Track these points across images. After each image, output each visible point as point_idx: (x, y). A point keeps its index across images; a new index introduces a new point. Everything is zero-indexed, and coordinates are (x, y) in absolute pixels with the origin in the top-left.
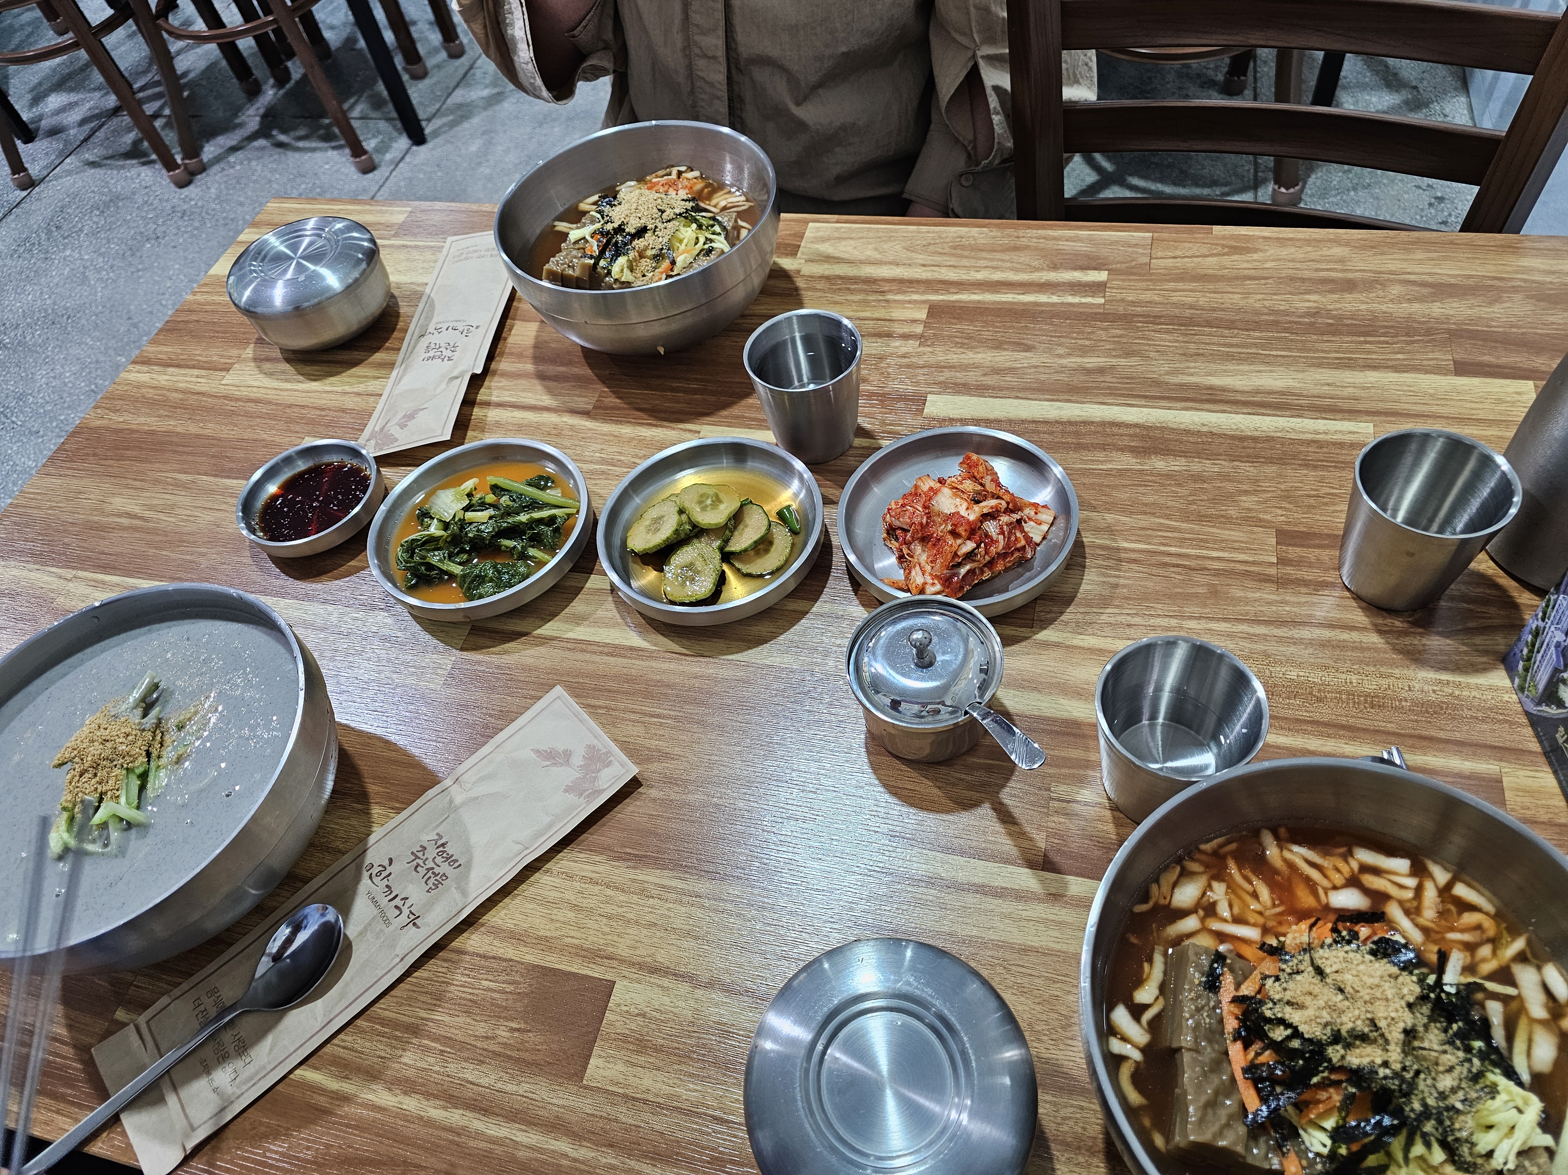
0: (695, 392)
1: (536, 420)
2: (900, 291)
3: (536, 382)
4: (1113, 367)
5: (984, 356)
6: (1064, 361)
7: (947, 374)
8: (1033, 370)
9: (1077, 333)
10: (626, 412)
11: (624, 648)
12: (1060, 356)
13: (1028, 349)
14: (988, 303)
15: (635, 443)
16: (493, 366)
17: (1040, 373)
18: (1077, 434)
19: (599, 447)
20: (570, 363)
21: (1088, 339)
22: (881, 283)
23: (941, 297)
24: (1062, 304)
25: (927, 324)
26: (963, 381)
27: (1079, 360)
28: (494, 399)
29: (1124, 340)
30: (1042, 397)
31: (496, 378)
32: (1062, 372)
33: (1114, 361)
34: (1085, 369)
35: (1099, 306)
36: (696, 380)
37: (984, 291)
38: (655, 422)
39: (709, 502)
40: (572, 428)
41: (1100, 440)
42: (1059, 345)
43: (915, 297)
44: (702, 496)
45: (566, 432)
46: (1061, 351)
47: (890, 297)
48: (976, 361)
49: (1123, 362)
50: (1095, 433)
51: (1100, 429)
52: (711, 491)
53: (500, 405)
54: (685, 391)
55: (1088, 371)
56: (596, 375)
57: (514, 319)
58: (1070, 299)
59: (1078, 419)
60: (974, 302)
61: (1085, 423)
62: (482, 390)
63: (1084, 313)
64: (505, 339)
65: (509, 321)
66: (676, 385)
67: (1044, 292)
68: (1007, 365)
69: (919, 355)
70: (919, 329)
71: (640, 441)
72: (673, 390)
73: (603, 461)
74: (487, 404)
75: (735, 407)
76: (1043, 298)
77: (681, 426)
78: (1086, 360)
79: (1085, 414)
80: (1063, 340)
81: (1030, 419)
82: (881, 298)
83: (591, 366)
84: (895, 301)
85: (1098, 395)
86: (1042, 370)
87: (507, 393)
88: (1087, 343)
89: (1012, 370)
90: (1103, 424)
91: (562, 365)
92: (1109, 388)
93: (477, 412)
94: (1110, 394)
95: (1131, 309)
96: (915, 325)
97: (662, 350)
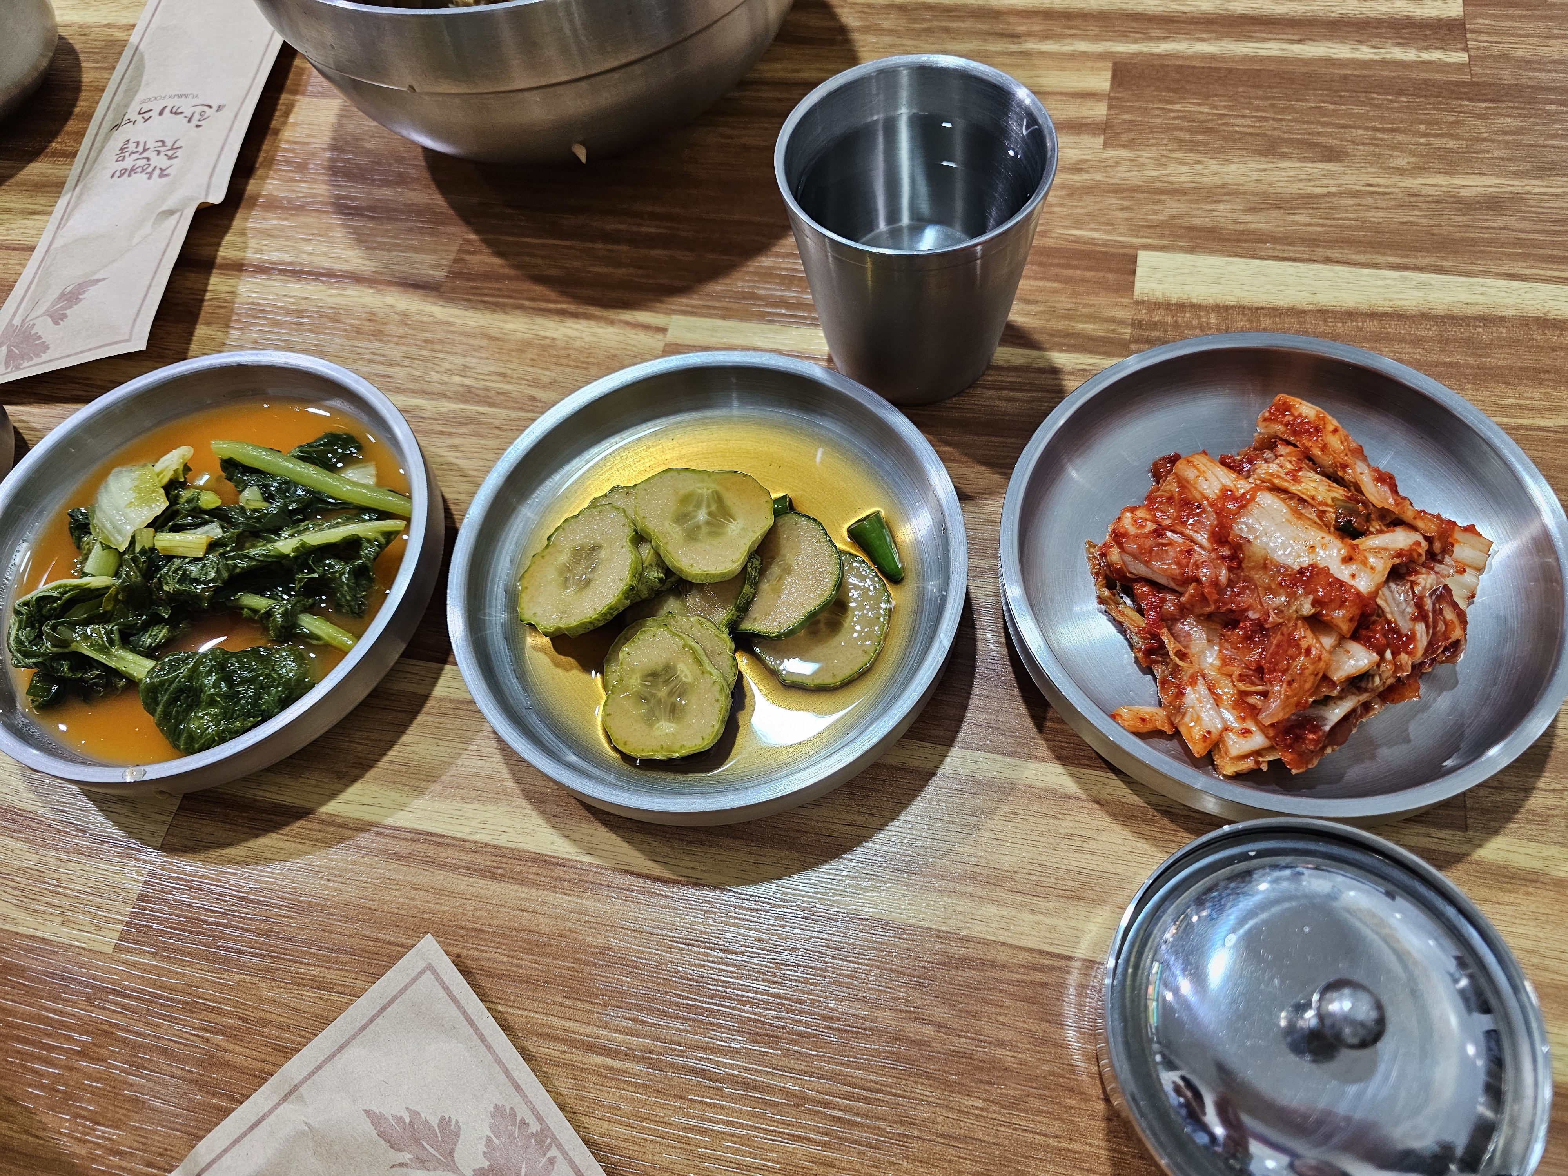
0: (651, 241)
1: (331, 301)
2: (1047, 36)
3: (333, 219)
4: (1517, 198)
5: (1242, 168)
6: (1414, 183)
7: (1171, 207)
8: (1350, 201)
9: (1429, 123)
10: (515, 285)
11: (518, 855)
12: (1401, 172)
13: (1331, 155)
14: (1232, 59)
15: (532, 353)
16: (252, 187)
17: (1368, 207)
18: (1472, 345)
19: (459, 361)
20: (401, 180)
21: (1452, 136)
22: (1012, 19)
23: (1134, 48)
24: (1384, 63)
25: (1113, 102)
26: (1207, 223)
27: (1441, 180)
28: (251, 256)
29: (1527, 139)
30: (1381, 259)
31: (256, 212)
32: (1412, 206)
33: (1518, 185)
34: (1459, 200)
35: (1459, 67)
36: (653, 216)
37: (1220, 36)
38: (572, 308)
39: (702, 516)
40: (405, 318)
41: (1526, 360)
42: (1394, 148)
43: (1082, 46)
44: (686, 499)
45: (392, 329)
46: (1402, 161)
47: (1031, 45)
48: (1228, 179)
49: (1535, 186)
50: (1512, 342)
51: (1518, 334)
52: (704, 489)
53: (262, 269)
54: (634, 240)
55: (1468, 206)
56: (452, 205)
57: (295, 92)
58: (1397, 53)
59: (1470, 311)
60: (1203, 57)
61: (1487, 320)
62: (229, 238)
63: (1434, 83)
64: (277, 132)
65: (284, 97)
66: (612, 225)
67: (1343, 40)
68: (1295, 188)
69: (1105, 165)
70: (1099, 111)
71: (544, 348)
72: (608, 237)
73: (468, 395)
74: (237, 267)
75: (736, 275)
76: (1342, 51)
77: (628, 316)
78: (1458, 181)
79: (1481, 299)
80: (1400, 137)
81: (1364, 307)
82: (1014, 48)
83: (443, 187)
84: (1042, 54)
85: (1499, 258)
86: (1370, 201)
87: (274, 244)
88: (1452, 144)
89: (1306, 201)
90: (1526, 322)
91: (386, 183)
92: (1518, 243)
93: (217, 284)
94: (1525, 257)
95: (1528, 76)
96: (1090, 103)
97: (582, 154)
